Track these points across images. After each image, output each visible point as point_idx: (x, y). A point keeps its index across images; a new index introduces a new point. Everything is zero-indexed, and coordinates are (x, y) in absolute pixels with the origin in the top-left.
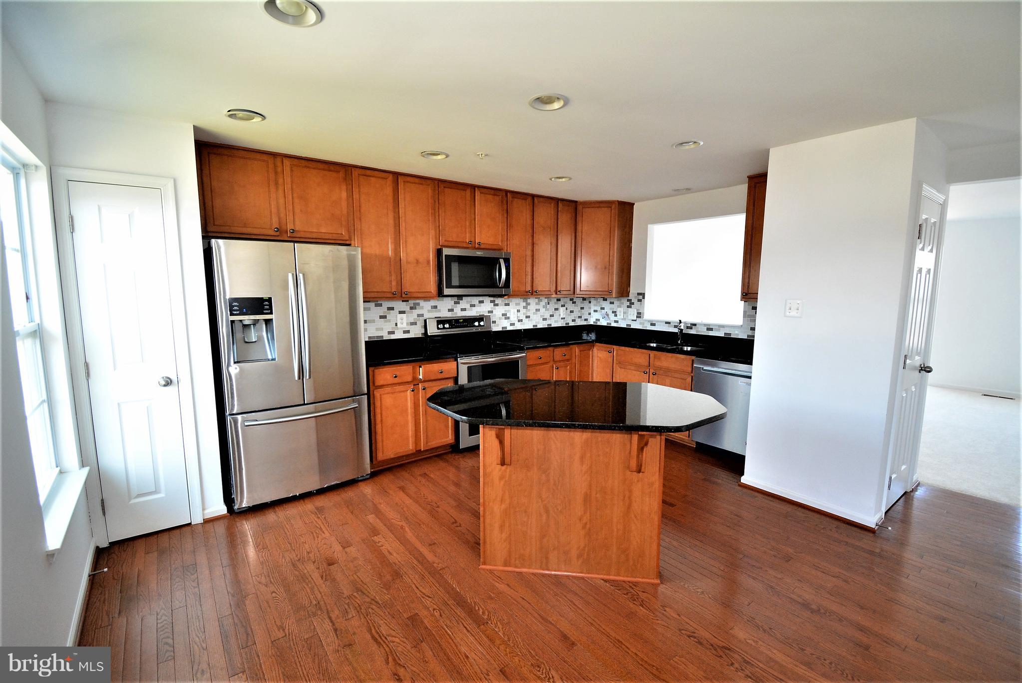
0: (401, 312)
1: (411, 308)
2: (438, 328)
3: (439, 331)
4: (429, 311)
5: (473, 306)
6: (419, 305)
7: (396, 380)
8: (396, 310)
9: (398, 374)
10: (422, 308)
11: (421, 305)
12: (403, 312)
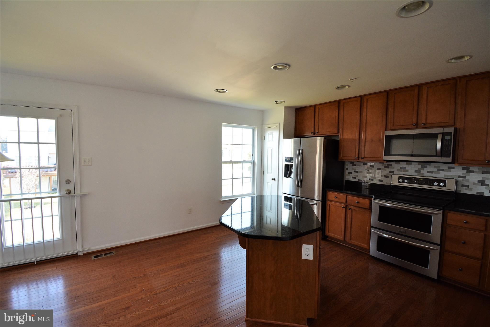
0: (378, 169)
1: (385, 167)
2: (399, 182)
3: (399, 183)
4: (398, 170)
5: (440, 170)
6: (391, 166)
7: (337, 200)
8: (375, 168)
9: (338, 197)
10: (394, 168)
11: (393, 166)
12: (380, 169)
